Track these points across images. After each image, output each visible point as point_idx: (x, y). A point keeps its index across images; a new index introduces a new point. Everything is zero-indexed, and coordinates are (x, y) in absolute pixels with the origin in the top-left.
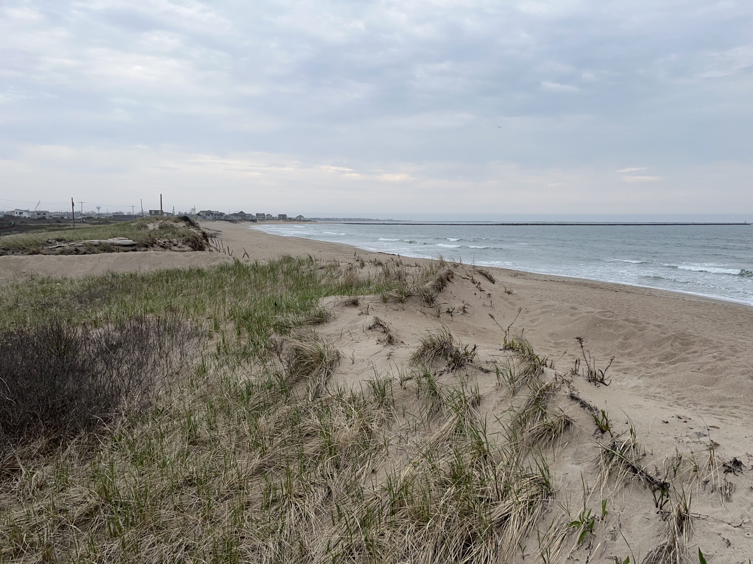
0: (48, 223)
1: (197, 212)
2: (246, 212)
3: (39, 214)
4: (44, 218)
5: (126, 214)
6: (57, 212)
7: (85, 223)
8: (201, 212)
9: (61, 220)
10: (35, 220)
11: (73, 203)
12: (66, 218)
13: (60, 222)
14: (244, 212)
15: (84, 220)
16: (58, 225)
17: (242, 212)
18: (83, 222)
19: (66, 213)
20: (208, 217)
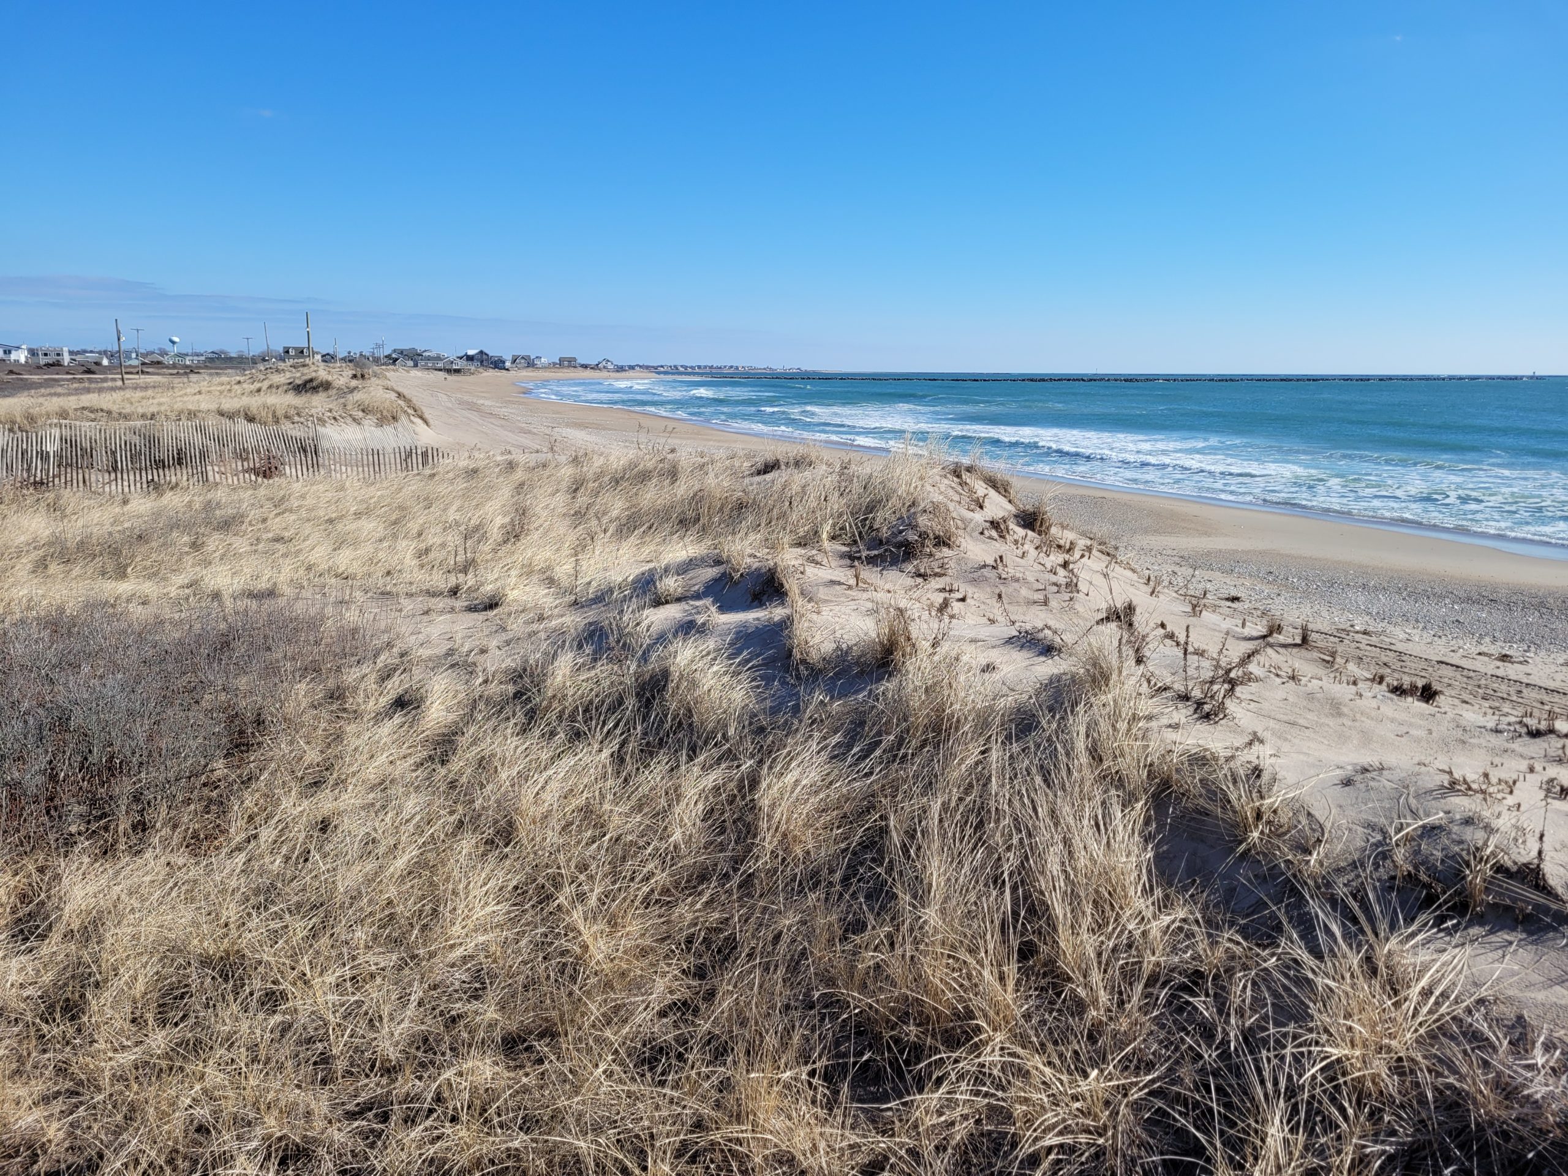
0: (68, 373)
1: (386, 354)
2: (491, 354)
3: (46, 355)
4: (58, 364)
5: (233, 355)
6: (85, 352)
7: (148, 373)
8: (395, 351)
9: (94, 368)
10: (39, 367)
11: (118, 332)
12: (105, 362)
13: (93, 373)
14: (486, 351)
15: (146, 370)
16: (88, 379)
17: (481, 352)
18: (143, 372)
19: (105, 352)
20: (411, 363)
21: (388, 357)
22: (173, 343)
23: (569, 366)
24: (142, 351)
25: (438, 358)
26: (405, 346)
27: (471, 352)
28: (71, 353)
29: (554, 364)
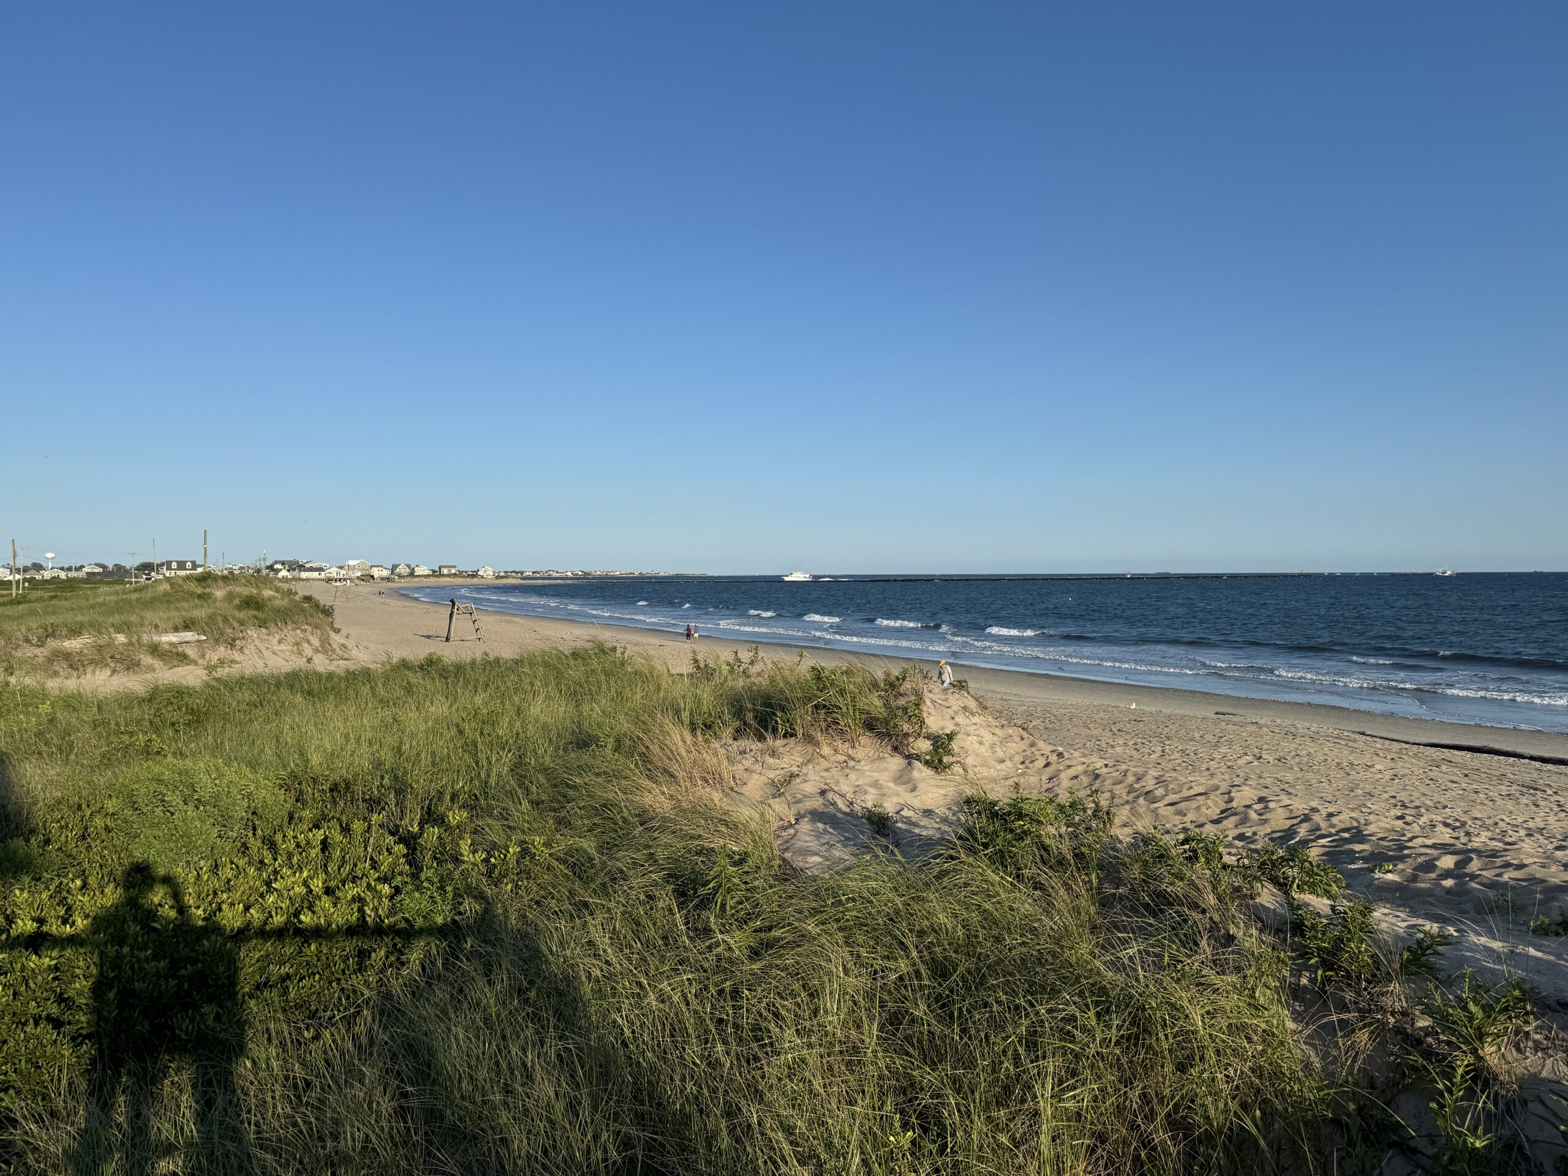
8: (276, 562)
20: (293, 574)
21: (271, 568)
22: (49, 558)
23: (449, 576)
24: (20, 567)
25: (320, 570)
26: (288, 558)
27: (352, 563)
29: (434, 571)
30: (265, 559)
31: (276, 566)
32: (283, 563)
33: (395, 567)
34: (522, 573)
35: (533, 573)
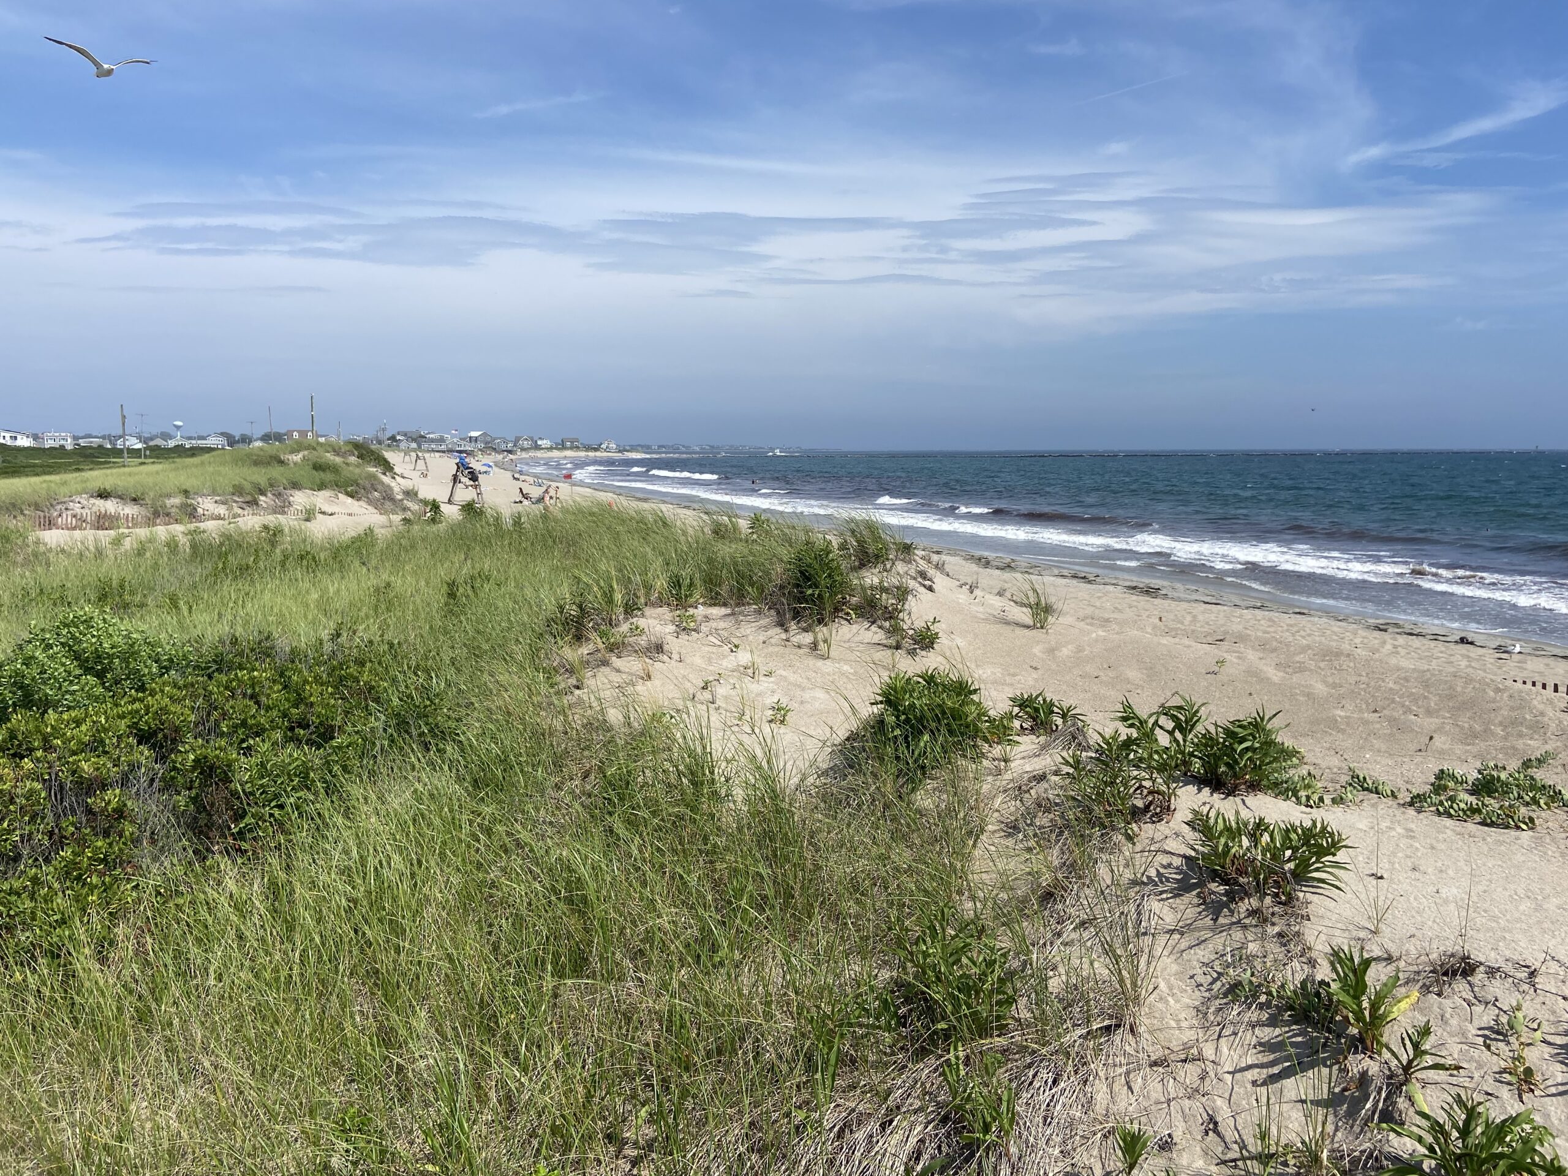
0: (72, 458)
1: (389, 434)
2: (494, 436)
4: (63, 447)
6: (90, 436)
8: (398, 433)
9: (99, 452)
10: (44, 452)
11: (124, 417)
12: (109, 446)
14: (489, 432)
15: (149, 453)
17: (485, 434)
19: (109, 436)
20: (414, 445)
21: (393, 438)
22: (178, 427)
23: (571, 448)
24: (146, 435)
25: (441, 440)
26: (411, 428)
27: (474, 434)
28: (75, 438)
29: (557, 444)
30: (384, 430)
31: (398, 438)
32: (405, 435)
33: (517, 439)
34: (649, 447)
35: (659, 447)
